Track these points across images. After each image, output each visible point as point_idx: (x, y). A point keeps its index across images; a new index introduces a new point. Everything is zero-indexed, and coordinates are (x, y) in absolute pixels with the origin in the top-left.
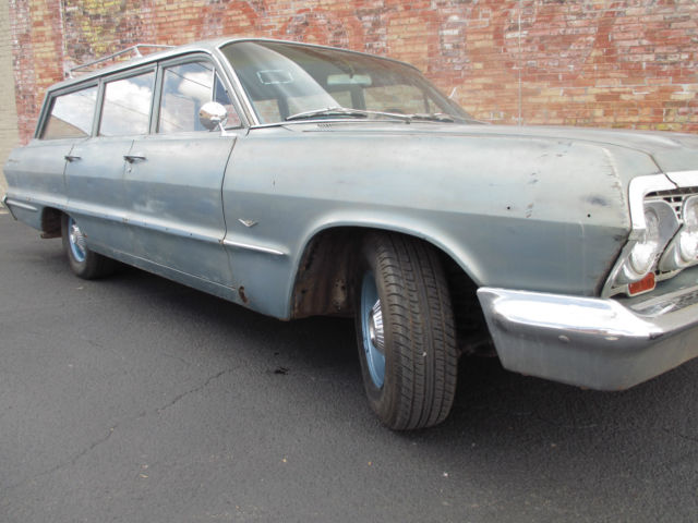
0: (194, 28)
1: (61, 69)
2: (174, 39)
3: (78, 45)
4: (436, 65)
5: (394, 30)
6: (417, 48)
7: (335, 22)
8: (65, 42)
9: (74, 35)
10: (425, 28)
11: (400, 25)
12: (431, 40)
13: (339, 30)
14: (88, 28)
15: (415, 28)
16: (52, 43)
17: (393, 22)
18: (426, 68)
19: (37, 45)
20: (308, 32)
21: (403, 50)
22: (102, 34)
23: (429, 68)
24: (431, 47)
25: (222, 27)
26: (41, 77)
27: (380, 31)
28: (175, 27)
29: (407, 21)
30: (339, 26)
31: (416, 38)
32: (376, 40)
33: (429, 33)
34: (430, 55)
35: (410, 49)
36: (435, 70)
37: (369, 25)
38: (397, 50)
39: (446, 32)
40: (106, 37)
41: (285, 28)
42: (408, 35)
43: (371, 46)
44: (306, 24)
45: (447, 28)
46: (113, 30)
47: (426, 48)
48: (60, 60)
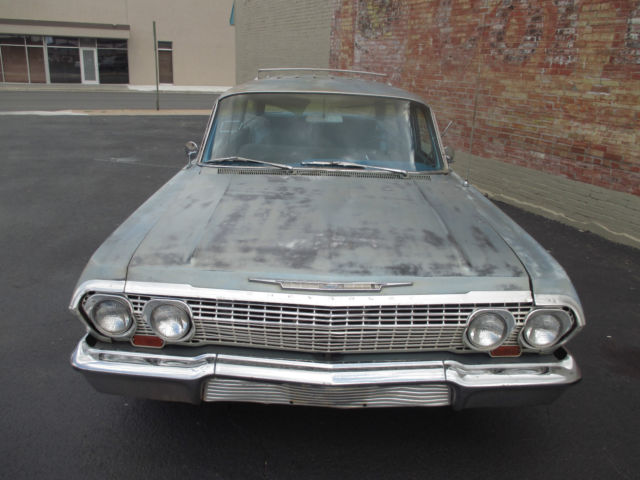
0: (432, 10)
1: (353, 40)
2: (420, 19)
3: (365, 21)
4: (619, 55)
5: (585, 16)
6: (604, 37)
7: (534, 7)
8: (357, 18)
9: (363, 13)
10: (614, 15)
11: (591, 11)
12: (619, 28)
13: (537, 14)
14: (370, 7)
15: (604, 15)
16: (350, 19)
17: (585, 8)
18: (608, 58)
19: (344, 20)
20: (512, 16)
21: (589, 38)
22: (378, 13)
23: (612, 59)
24: (617, 37)
25: (450, 9)
26: (343, 45)
27: (572, 17)
28: (421, 8)
29: (598, 7)
30: (538, 11)
31: (604, 25)
32: (567, 25)
33: (617, 21)
34: (615, 44)
35: (596, 37)
36: (617, 61)
37: (563, 10)
38: (584, 37)
39: (634, 20)
40: (380, 15)
41: (495, 11)
42: (597, 22)
43: (561, 32)
44: (512, 8)
45: (635, 17)
46: (384, 10)
47: (612, 38)
48: (353, 32)
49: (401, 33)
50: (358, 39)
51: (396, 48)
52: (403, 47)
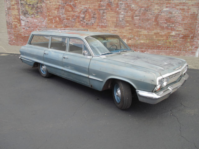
0: (57, 10)
1: (20, 18)
2: (52, 12)
3: (25, 12)
4: (118, 23)
5: (108, 14)
6: (113, 19)
7: (93, 11)
8: (21, 11)
9: (23, 9)
10: (115, 14)
11: (109, 13)
12: (117, 18)
13: (94, 13)
14: (27, 7)
15: (113, 14)
16: (17, 11)
17: (108, 12)
18: (115, 24)
19: (13, 11)
20: (87, 13)
21: (110, 19)
22: (32, 9)
23: (116, 24)
24: (117, 19)
25: (64, 10)
26: (14, 19)
27: (105, 14)
28: (52, 9)
29: (111, 12)
30: (95, 12)
31: (113, 17)
32: (104, 16)
33: (116, 16)
34: (116, 21)
35: (111, 19)
36: (117, 25)
37: (102, 13)
38: (109, 19)
39: (120, 16)
40: (33, 10)
41: (81, 12)
43: (102, 18)
44: (86, 11)
45: (121, 15)
46: (35, 9)
47: (115, 19)
48: (19, 15)
49: (44, 16)
50: (22, 17)
51: (43, 20)
52: (45, 20)
